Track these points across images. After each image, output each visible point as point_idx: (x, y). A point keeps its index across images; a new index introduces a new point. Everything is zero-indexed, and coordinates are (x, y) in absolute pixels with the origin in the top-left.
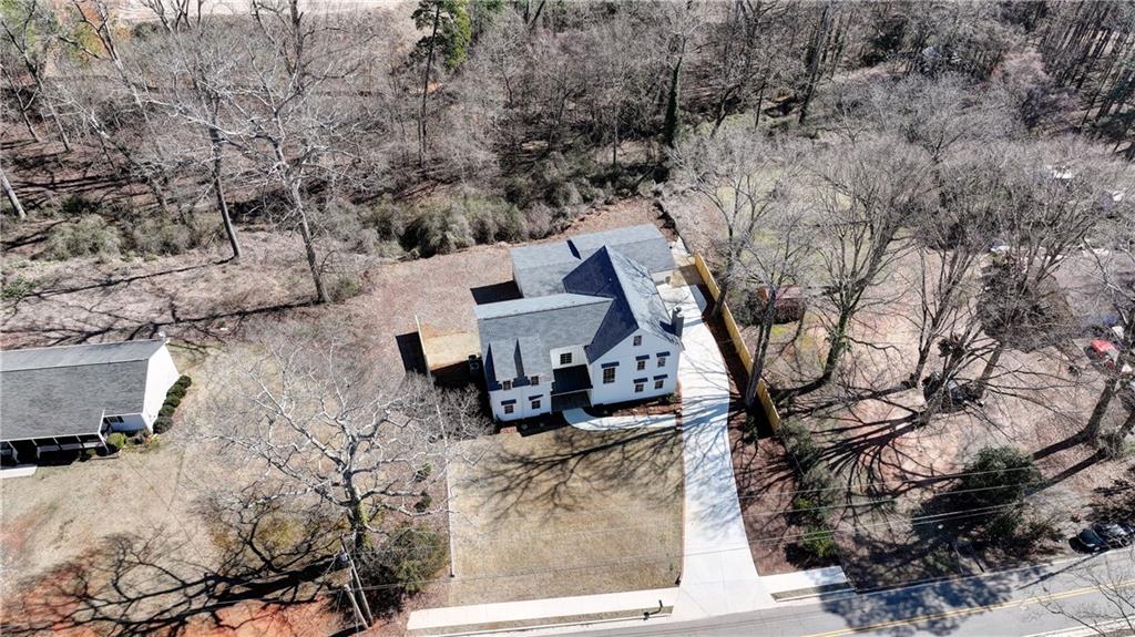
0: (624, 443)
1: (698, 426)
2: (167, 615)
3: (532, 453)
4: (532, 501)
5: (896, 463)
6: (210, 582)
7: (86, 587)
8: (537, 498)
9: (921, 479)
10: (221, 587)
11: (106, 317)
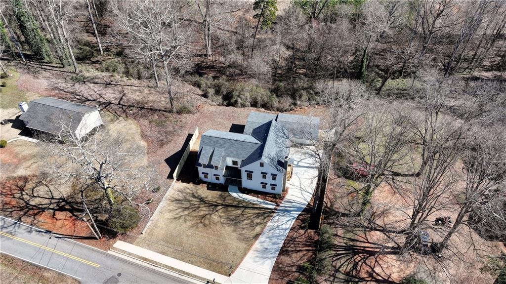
0: (246, 208)
1: (283, 213)
2: (40, 206)
3: (206, 198)
4: (193, 217)
5: (373, 266)
6: (61, 201)
7: (25, 186)
8: (196, 216)
10: (63, 203)
11: (98, 96)
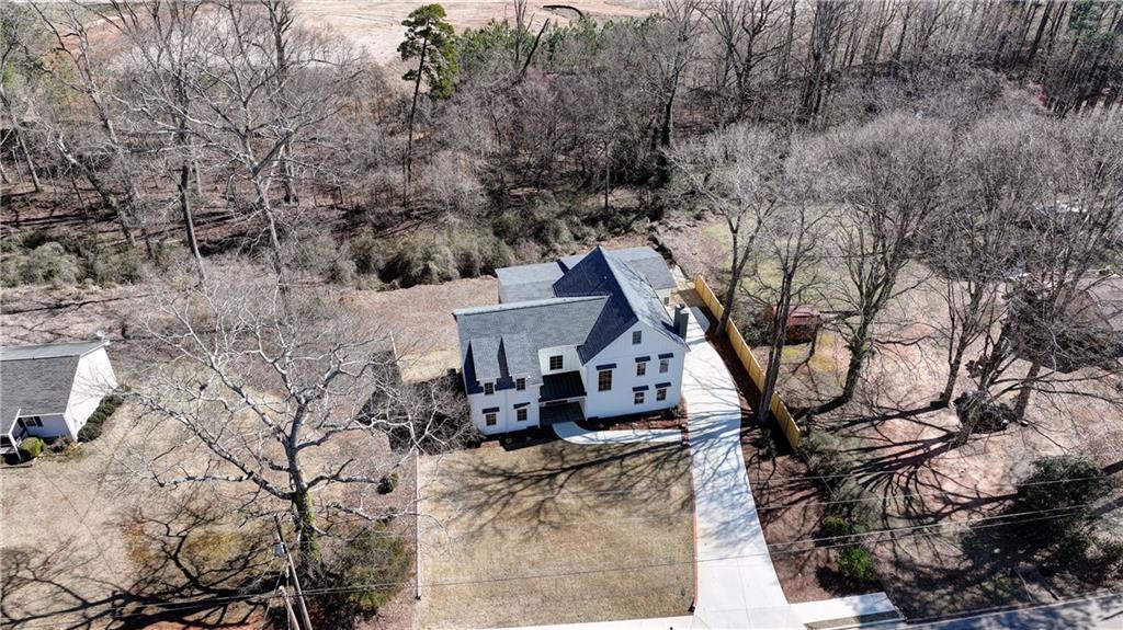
0: (623, 458)
1: (706, 442)
3: (516, 466)
5: (936, 484)
6: (118, 602)
8: (520, 514)
9: (966, 500)
10: (132, 606)
11: (48, 335)
